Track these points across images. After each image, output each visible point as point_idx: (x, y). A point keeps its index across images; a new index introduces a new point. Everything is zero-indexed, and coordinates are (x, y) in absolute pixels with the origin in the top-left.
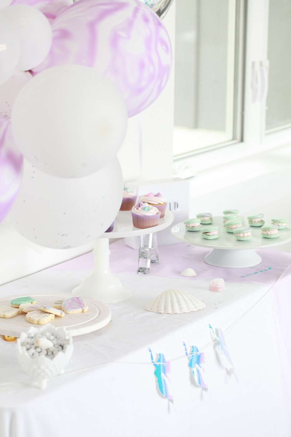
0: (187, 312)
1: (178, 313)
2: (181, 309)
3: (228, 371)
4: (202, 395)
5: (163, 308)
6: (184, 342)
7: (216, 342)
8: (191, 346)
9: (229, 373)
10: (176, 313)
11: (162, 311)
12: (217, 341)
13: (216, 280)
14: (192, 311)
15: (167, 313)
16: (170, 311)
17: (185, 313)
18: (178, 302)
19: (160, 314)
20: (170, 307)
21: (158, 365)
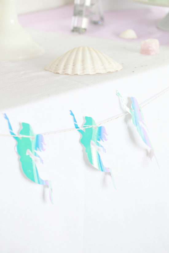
0: (91, 74)
1: (78, 74)
2: (84, 69)
3: (149, 152)
4: (104, 180)
5: (62, 66)
6: (71, 111)
7: (126, 114)
8: (83, 117)
9: (149, 154)
10: (77, 74)
11: (60, 71)
12: (128, 114)
13: (148, 41)
14: (98, 73)
15: (66, 74)
16: (69, 71)
17: (89, 74)
18: (83, 61)
19: (57, 74)
20: (70, 66)
21: (21, 139)
